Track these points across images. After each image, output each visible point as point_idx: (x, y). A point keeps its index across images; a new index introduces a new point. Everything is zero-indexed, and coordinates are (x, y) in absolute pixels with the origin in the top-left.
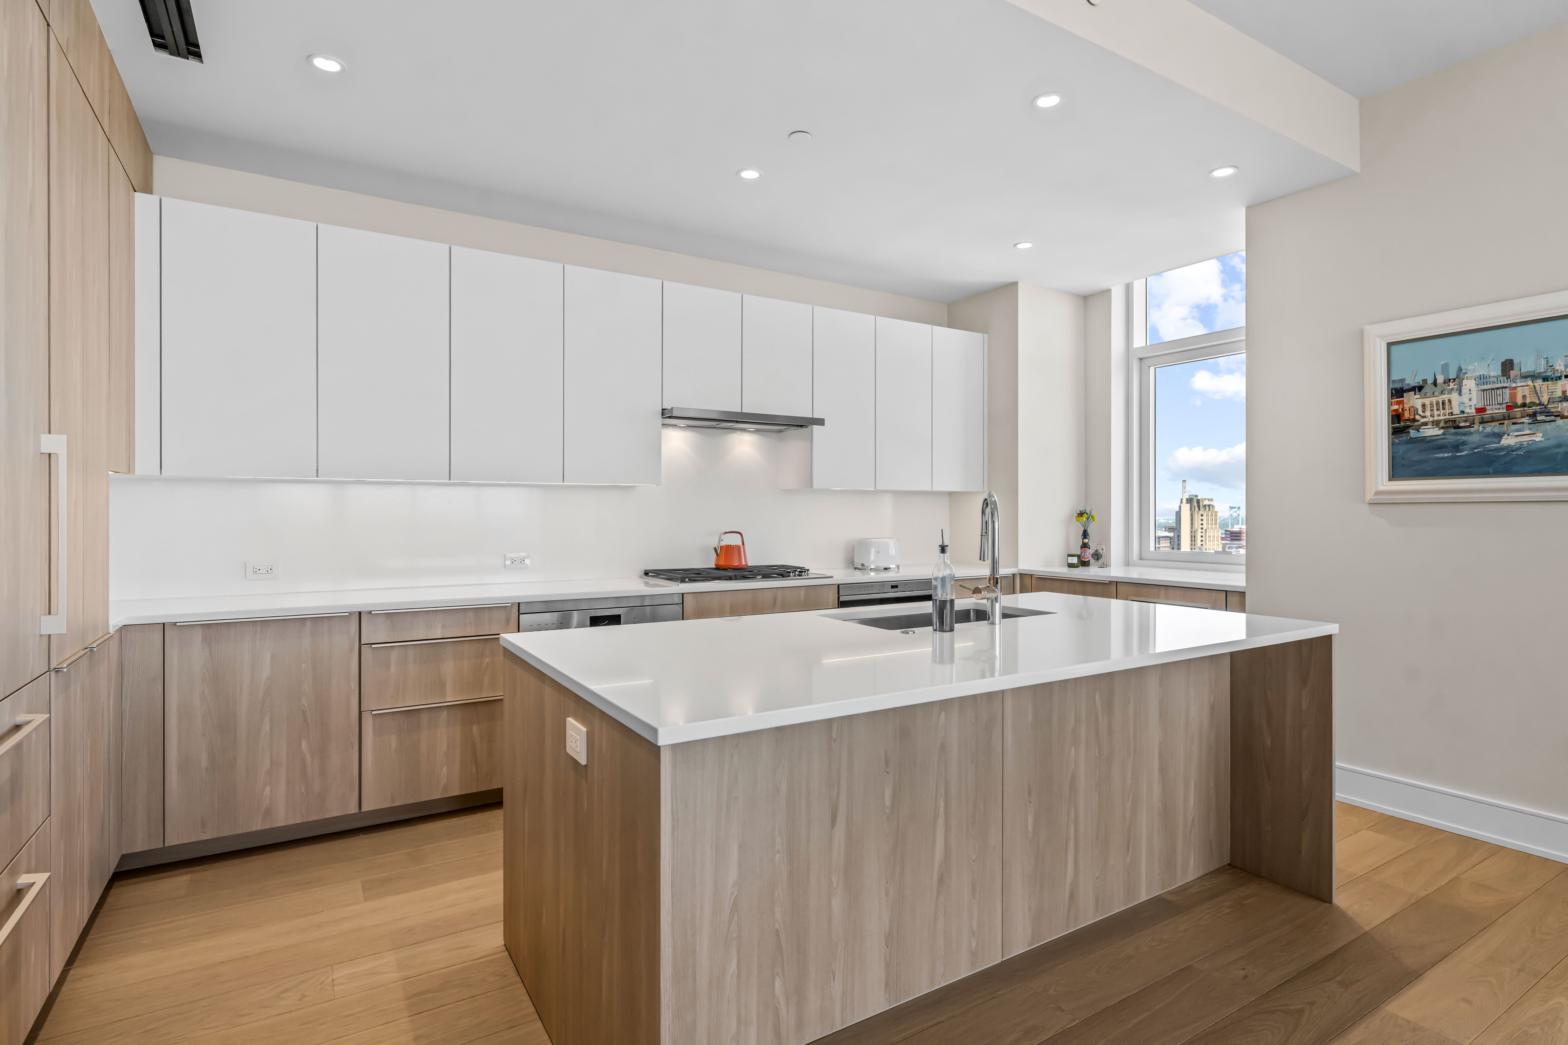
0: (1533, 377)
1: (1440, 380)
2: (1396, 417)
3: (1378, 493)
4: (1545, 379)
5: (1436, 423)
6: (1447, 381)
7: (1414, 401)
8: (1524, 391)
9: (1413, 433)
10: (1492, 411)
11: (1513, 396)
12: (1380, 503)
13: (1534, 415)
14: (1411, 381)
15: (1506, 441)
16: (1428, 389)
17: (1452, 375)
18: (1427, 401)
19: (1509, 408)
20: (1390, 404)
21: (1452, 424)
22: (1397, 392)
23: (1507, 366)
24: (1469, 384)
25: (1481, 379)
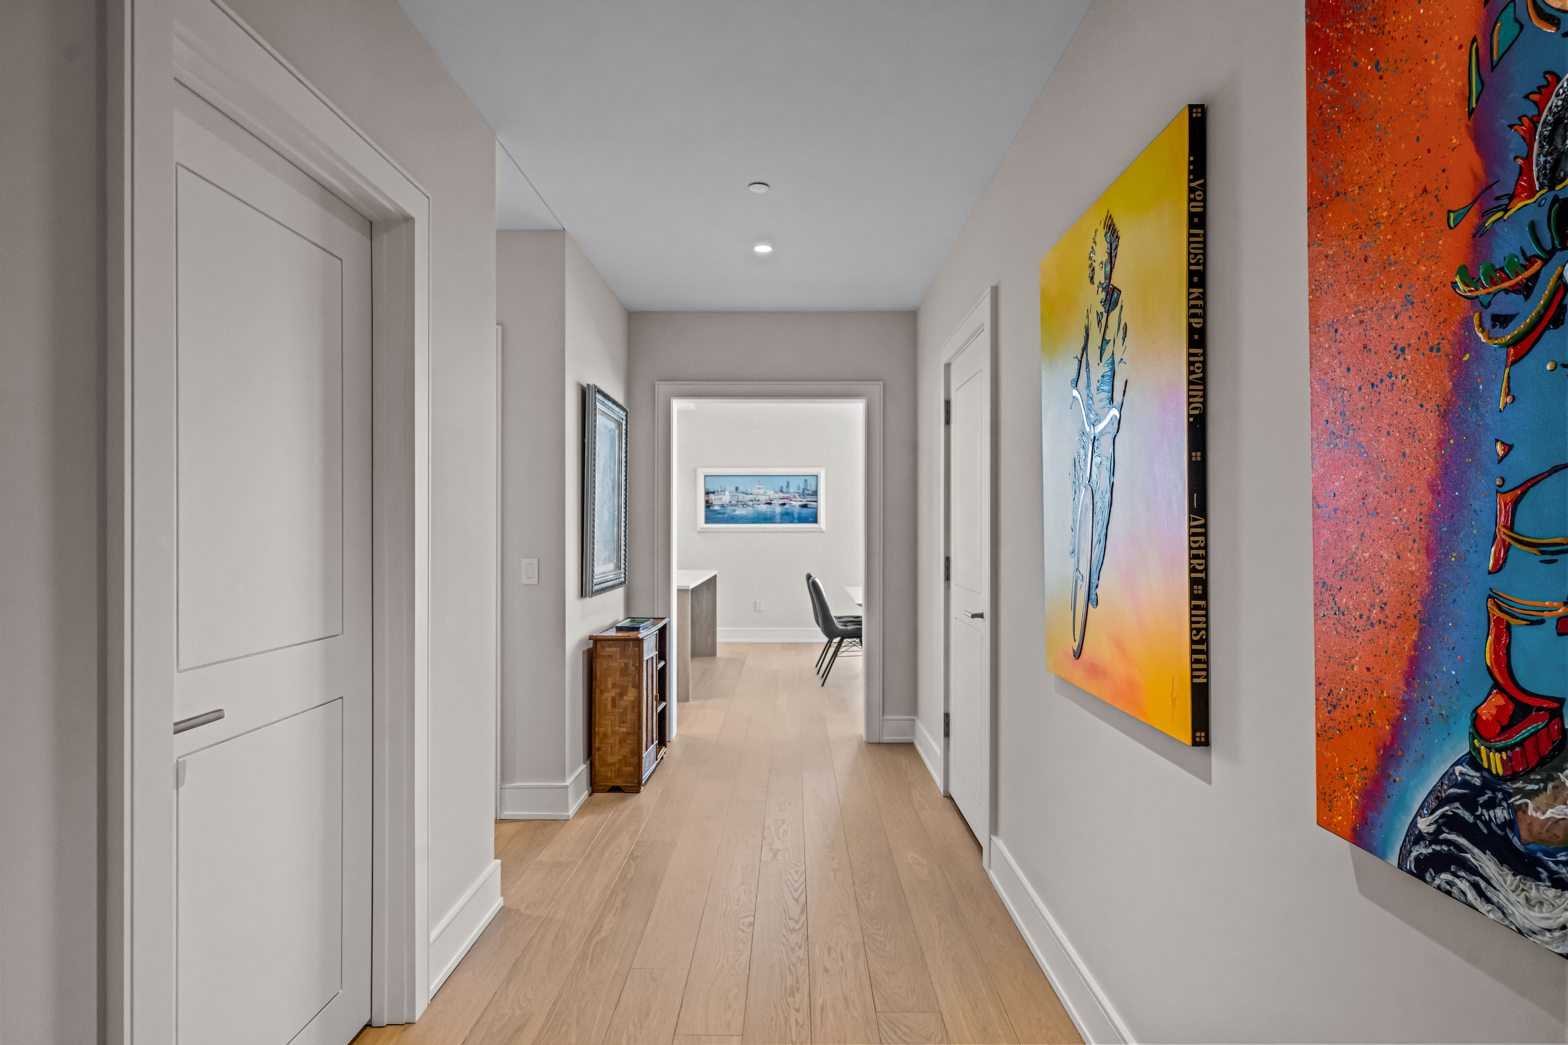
0: (742, 493)
1: (719, 491)
2: (707, 502)
3: (702, 528)
4: (746, 494)
5: (718, 505)
6: (721, 491)
7: (712, 496)
8: (741, 497)
9: (712, 508)
10: (734, 502)
11: (738, 498)
12: (702, 532)
13: (743, 505)
14: (711, 490)
15: (737, 513)
16: (716, 493)
17: (723, 489)
18: (716, 497)
19: (737, 502)
20: (705, 497)
21: (723, 506)
22: (707, 493)
23: (737, 489)
24: (727, 493)
25: (730, 492)
